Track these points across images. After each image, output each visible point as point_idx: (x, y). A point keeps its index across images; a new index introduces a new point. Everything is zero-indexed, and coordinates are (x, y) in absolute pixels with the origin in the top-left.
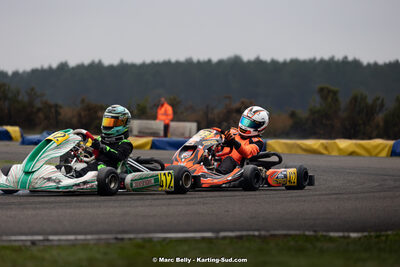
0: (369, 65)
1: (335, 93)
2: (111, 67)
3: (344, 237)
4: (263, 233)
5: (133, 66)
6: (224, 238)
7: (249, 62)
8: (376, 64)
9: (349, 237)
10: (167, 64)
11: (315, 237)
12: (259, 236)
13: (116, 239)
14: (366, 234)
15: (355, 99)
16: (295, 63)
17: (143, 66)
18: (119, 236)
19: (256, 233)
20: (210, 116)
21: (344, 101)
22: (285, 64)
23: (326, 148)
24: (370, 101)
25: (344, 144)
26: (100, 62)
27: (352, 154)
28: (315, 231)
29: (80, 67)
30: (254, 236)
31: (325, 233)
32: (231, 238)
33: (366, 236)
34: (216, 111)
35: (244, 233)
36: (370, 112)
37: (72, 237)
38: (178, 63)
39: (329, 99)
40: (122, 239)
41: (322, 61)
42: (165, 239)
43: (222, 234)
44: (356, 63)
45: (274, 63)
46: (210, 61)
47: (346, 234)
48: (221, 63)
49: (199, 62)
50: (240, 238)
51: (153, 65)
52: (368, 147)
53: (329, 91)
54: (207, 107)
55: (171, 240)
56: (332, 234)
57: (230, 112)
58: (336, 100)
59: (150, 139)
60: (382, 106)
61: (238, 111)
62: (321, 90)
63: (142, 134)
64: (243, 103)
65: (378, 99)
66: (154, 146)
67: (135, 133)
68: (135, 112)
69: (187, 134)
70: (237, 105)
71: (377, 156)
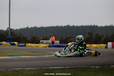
0: (100, 27)
1: (92, 33)
2: (39, 28)
3: (95, 68)
5: (44, 27)
6: (66, 68)
7: (71, 26)
8: (101, 26)
10: (52, 27)
12: (75, 68)
13: (41, 69)
15: (97, 35)
16: (82, 26)
17: (46, 27)
20: (62, 39)
21: (94, 35)
22: (80, 27)
23: (90, 46)
24: (100, 35)
25: (94, 45)
27: (96, 48)
29: (32, 28)
30: (73, 68)
32: (68, 68)
33: (100, 67)
34: (64, 38)
36: (100, 38)
38: (55, 27)
39: (91, 35)
40: (42, 69)
41: (89, 26)
43: (66, 67)
44: (97, 26)
45: (77, 26)
46: (62, 26)
49: (60, 26)
50: (70, 68)
51: (49, 27)
52: (100, 46)
53: (90, 33)
54: (62, 37)
55: (54, 69)
56: (92, 67)
57: (67, 38)
58: (92, 35)
59: (48, 45)
60: (103, 36)
61: (69, 38)
62: (89, 33)
63: (46, 44)
64: (70, 36)
65: (102, 35)
66: (49, 46)
67: (45, 43)
68: (45, 38)
69: (57, 44)
70: (69, 36)
71: (102, 48)
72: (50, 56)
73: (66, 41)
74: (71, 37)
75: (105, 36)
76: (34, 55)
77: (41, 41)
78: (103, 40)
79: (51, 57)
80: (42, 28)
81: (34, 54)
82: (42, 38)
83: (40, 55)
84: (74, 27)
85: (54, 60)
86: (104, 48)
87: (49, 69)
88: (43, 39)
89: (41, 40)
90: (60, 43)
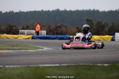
0: (102, 12)
1: (92, 21)
2: (16, 13)
3: (102, 66)
4: (76, 64)
5: (24, 12)
6: (63, 66)
7: (62, 11)
8: (104, 11)
9: (104, 66)
10: (35, 12)
11: (93, 66)
12: (75, 66)
13: (27, 67)
14: (110, 64)
15: (98, 23)
16: (77, 11)
17: (27, 12)
18: (28, 66)
19: (73, 64)
20: (50, 28)
21: (95, 23)
22: (74, 11)
24: (103, 23)
25: (96, 37)
26: (13, 11)
27: (99, 40)
28: (93, 64)
29: (6, 13)
30: (73, 65)
31: (96, 64)
32: (65, 66)
33: (109, 65)
34: (52, 27)
35: (69, 64)
36: (103, 27)
37: (12, 66)
39: (90, 23)
40: (29, 67)
41: (86, 11)
42: (43, 67)
43: (62, 65)
44: (98, 11)
45: (70, 11)
46: (49, 11)
47: (103, 65)
48: (53, 11)
49: (45, 11)
50: (68, 66)
51: (31, 12)
52: (104, 38)
53: (90, 20)
54: (49, 25)
56: (98, 65)
57: (57, 27)
58: (92, 23)
59: (31, 36)
60: (107, 25)
61: (60, 27)
62: (87, 20)
63: (28, 34)
64: (61, 24)
65: (106, 22)
66: (33, 38)
67: (26, 34)
68: (25, 27)
69: (43, 34)
70: (59, 25)
71: (107, 41)
72: (36, 50)
73: (55, 31)
74: (62, 26)
75: (110, 24)
76: (14, 50)
77: (20, 31)
78: (107, 31)
79: (37, 52)
80: (21, 13)
81: (13, 48)
82: (21, 28)
83: (22, 49)
84: (65, 11)
85: (43, 55)
86: (109, 40)
87: (39, 67)
88: (23, 29)
89: (21, 29)
90: (47, 34)
